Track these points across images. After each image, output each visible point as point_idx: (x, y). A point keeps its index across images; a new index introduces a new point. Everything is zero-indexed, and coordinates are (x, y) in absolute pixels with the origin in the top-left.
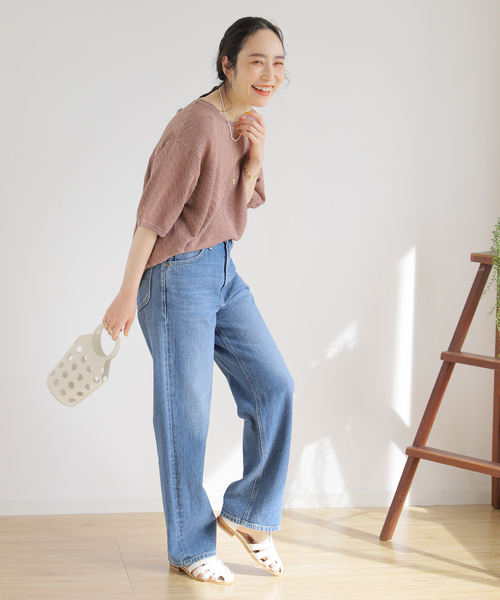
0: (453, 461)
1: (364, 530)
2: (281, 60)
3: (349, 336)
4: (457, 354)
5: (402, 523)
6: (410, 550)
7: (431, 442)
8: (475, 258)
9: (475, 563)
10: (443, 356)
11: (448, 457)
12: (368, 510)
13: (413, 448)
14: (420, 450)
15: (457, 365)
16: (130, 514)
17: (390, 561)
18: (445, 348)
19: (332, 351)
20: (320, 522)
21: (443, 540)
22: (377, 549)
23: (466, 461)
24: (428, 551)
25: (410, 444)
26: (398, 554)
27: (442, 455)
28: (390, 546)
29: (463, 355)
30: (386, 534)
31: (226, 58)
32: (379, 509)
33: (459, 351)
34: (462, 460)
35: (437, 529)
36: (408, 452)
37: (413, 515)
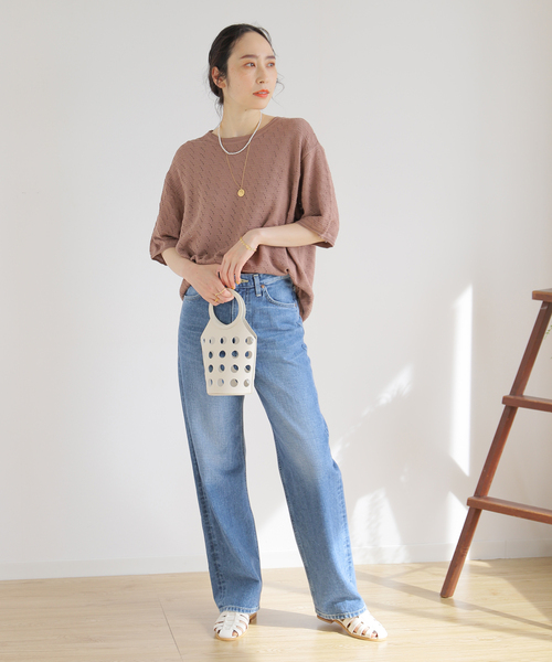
0: (517, 511)
1: (423, 586)
2: (272, 60)
3: (403, 381)
4: (518, 398)
5: (464, 578)
6: (472, 607)
7: (494, 492)
8: (537, 296)
9: (543, 619)
10: (505, 400)
11: (513, 507)
12: (426, 566)
13: (475, 499)
14: (482, 500)
15: (520, 410)
16: (173, 575)
17: (452, 619)
18: (507, 392)
19: (386, 397)
20: (375, 579)
21: (508, 596)
22: (438, 606)
23: (532, 511)
24: (492, 608)
25: (471, 494)
26: (460, 612)
27: (506, 506)
28: (452, 603)
29: (526, 399)
30: (447, 591)
31: (216, 69)
32: (440, 564)
33: (521, 395)
34: (527, 510)
35: (500, 583)
36: (470, 502)
37: (475, 570)
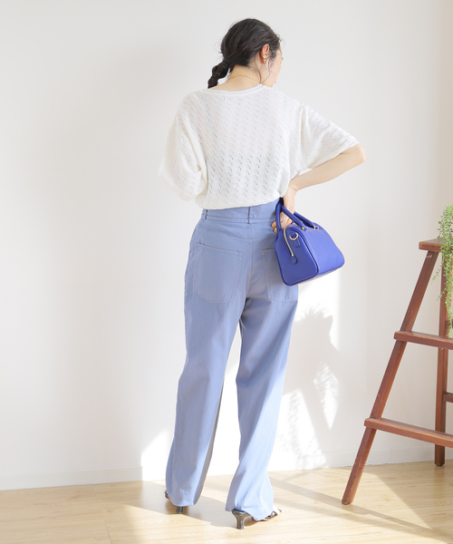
4: (408, 334)
8: (423, 246)
10: (396, 336)
14: (377, 421)
15: (409, 344)
24: (388, 514)
28: (352, 509)
29: (415, 335)
30: (347, 499)
33: (410, 331)
36: (366, 423)
